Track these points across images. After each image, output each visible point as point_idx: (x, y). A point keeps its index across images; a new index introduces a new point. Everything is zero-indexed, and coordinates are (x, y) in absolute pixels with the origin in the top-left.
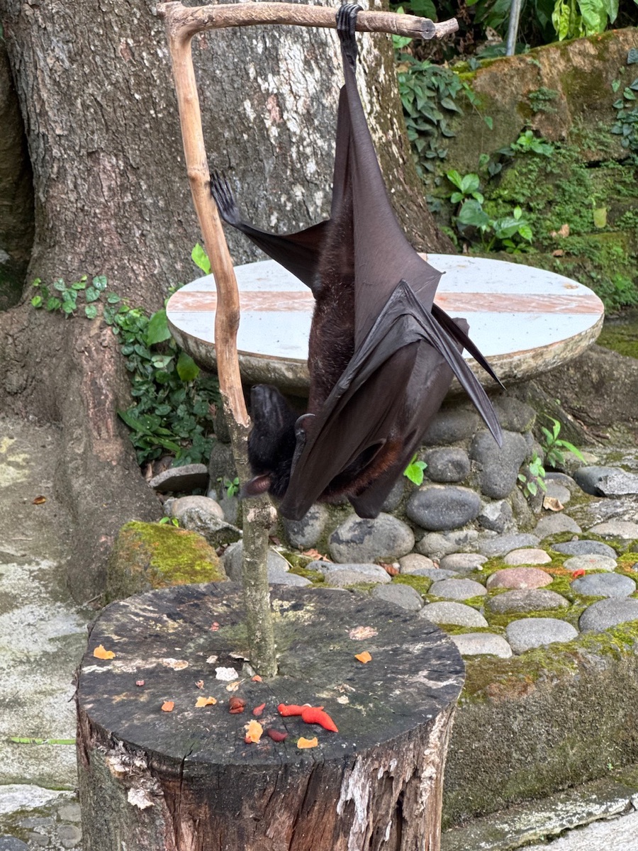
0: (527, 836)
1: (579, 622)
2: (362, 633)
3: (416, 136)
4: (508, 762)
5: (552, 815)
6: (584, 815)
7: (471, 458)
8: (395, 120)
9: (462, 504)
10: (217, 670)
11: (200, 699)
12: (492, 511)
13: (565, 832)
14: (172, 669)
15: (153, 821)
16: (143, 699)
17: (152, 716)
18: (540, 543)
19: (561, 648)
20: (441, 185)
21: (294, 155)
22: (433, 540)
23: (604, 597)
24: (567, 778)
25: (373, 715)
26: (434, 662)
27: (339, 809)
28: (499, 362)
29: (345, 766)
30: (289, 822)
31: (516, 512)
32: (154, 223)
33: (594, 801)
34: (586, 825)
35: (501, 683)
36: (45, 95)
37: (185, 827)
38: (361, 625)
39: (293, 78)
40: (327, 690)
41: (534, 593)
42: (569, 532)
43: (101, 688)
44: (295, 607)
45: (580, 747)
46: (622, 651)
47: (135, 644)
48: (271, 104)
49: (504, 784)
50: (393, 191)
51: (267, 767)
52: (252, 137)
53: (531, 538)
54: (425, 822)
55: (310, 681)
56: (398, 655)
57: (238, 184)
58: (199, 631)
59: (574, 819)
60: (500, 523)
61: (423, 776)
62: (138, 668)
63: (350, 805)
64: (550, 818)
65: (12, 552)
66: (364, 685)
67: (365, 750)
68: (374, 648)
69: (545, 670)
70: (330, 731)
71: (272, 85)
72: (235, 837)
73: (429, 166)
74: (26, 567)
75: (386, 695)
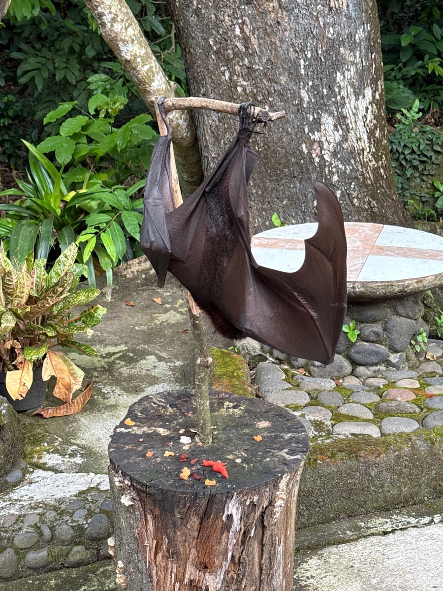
0: (372, 531)
1: (422, 422)
2: (264, 424)
3: (419, 163)
4: (368, 491)
5: (388, 521)
6: (406, 523)
7: (384, 330)
8: (383, 156)
9: (377, 353)
10: (182, 437)
11: (167, 452)
12: (394, 358)
13: (393, 531)
14: (160, 434)
15: (134, 512)
16: (140, 449)
17: (140, 458)
18: (418, 377)
19: (404, 435)
20: (430, 188)
21: (327, 172)
22: (361, 370)
23: (440, 409)
24: (401, 502)
25: (250, 471)
26: (294, 445)
27: (224, 518)
28: (397, 284)
29: (227, 497)
30: (197, 522)
31: (408, 359)
32: (256, 202)
33: (413, 516)
34: (406, 529)
35: (366, 451)
36: (208, 138)
37: (149, 517)
38: (264, 420)
39: (327, 134)
40: (233, 454)
41: (402, 403)
42: (435, 372)
43: (122, 440)
44: (234, 407)
45: (409, 487)
46: (436, 440)
47: (148, 419)
48: (316, 146)
49: (365, 502)
50: (379, 191)
51: (186, 493)
52: (305, 162)
53: (414, 373)
54: (278, 528)
55: (226, 448)
56: (276, 439)
57: (298, 185)
58: (182, 415)
59: (400, 524)
60: (398, 365)
61: (275, 505)
62: (144, 432)
63: (230, 517)
64: (387, 522)
65: (165, 356)
66: (252, 453)
67: (239, 490)
68: (266, 434)
69: (392, 447)
70: (225, 477)
71: (317, 137)
72: (171, 525)
73: (425, 178)
74: (169, 364)
75: (261, 461)
